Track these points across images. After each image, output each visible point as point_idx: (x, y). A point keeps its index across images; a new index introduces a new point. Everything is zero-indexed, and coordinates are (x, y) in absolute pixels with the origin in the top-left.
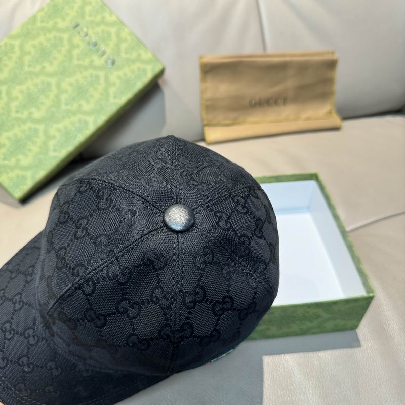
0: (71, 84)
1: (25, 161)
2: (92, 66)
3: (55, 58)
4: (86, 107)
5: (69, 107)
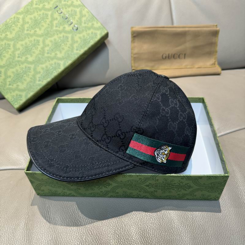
0: (51, 41)
1: (22, 86)
2: (64, 31)
3: (42, 26)
4: (59, 55)
5: (49, 55)
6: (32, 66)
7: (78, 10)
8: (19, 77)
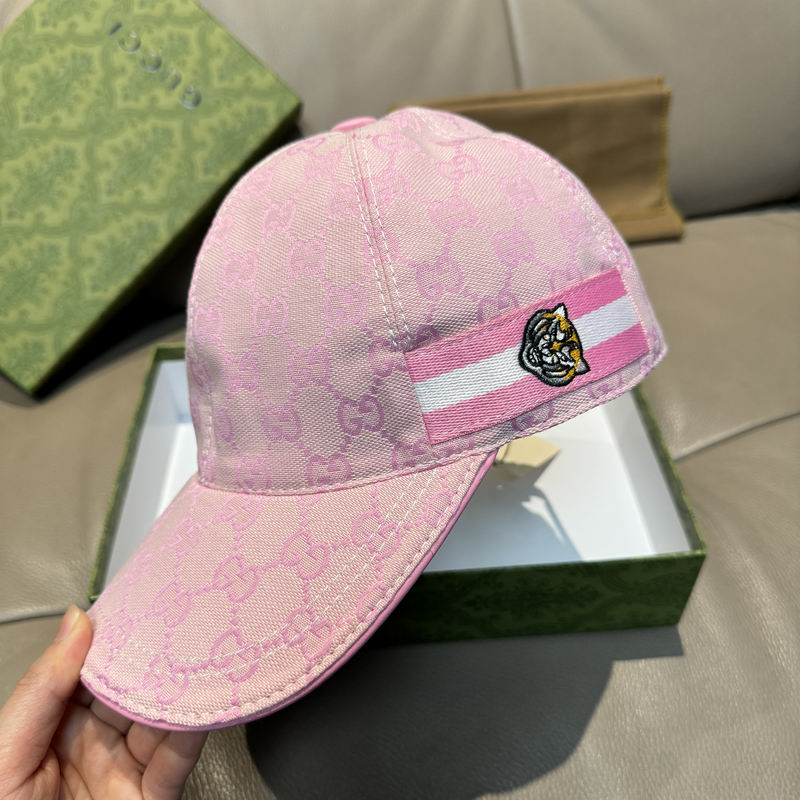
0: (115, 150)
1: (38, 313)
2: (153, 109)
3: (77, 99)
4: (150, 195)
5: (115, 198)
6: (63, 243)
7: (192, 33)
8: (23, 283)
